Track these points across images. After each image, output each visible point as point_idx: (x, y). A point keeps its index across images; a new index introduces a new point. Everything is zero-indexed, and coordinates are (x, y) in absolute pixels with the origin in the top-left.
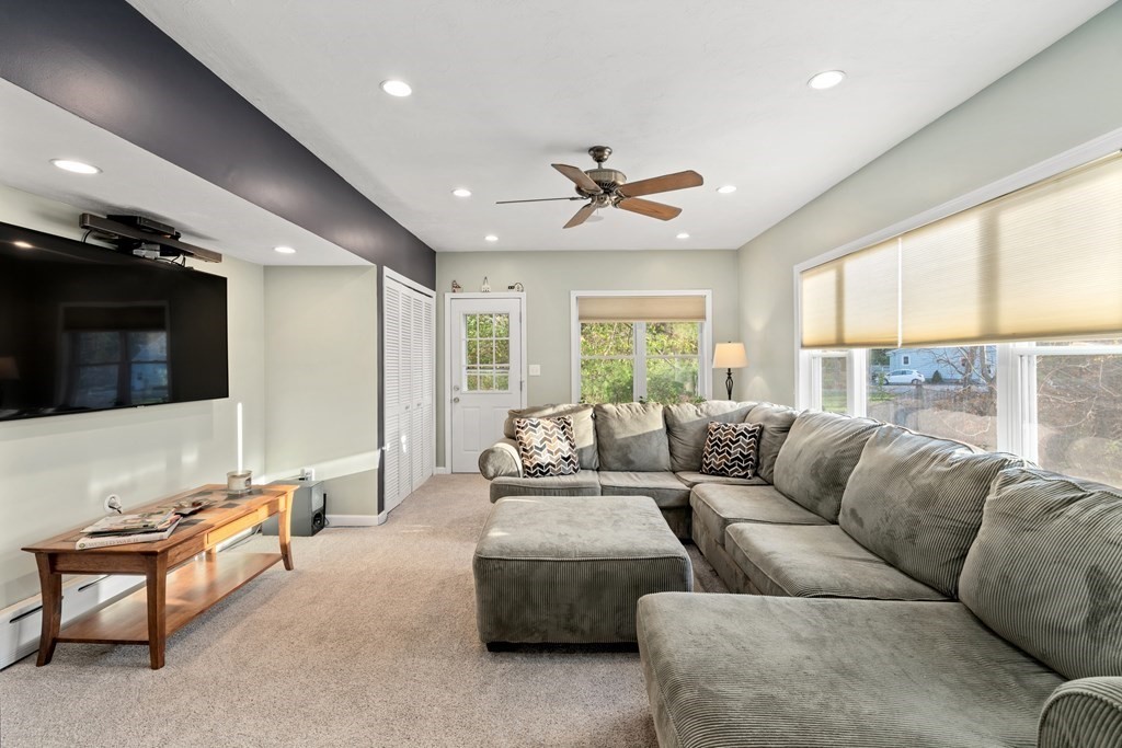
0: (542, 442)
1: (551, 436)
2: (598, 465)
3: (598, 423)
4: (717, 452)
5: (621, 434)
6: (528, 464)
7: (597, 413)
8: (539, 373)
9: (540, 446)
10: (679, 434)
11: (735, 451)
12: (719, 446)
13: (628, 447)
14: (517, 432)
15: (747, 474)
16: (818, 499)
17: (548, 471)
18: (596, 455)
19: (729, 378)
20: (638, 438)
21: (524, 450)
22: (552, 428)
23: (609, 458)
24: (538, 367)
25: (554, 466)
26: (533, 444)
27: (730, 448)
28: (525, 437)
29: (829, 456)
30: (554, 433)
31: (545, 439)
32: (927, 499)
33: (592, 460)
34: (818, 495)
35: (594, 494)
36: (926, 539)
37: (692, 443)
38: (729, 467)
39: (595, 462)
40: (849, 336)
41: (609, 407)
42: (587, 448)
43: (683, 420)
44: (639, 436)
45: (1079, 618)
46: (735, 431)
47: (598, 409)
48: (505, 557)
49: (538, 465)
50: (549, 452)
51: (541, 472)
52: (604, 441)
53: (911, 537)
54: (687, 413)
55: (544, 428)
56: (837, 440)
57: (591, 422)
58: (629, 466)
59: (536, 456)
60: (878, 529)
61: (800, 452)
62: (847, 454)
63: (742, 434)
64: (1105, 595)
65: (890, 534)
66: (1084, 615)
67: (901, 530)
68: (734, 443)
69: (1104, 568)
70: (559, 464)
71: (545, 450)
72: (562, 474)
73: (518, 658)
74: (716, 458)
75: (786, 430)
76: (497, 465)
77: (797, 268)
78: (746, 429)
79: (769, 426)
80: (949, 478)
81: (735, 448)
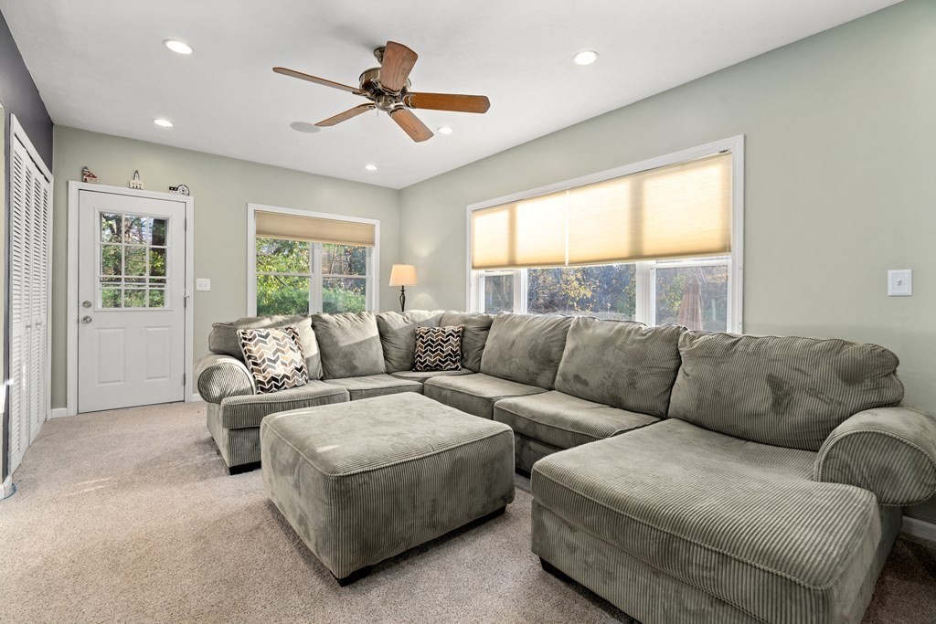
0: (274, 354)
1: (284, 346)
2: (322, 374)
3: (319, 333)
4: (431, 351)
5: (344, 342)
6: (261, 379)
7: (316, 323)
8: (208, 288)
9: (273, 359)
10: (392, 340)
11: (447, 349)
12: (432, 347)
13: (352, 353)
14: (244, 345)
15: (458, 367)
16: (537, 374)
17: (283, 384)
18: (320, 364)
19: (403, 294)
20: (359, 344)
21: (254, 364)
22: (283, 339)
23: (335, 366)
24: (208, 281)
25: (288, 378)
26: (265, 357)
27: (443, 346)
28: (254, 349)
29: (541, 341)
30: (286, 344)
31: (278, 350)
32: (639, 358)
33: (317, 369)
34: (536, 371)
35: (344, 400)
36: (643, 384)
37: (403, 346)
38: (443, 363)
39: (320, 372)
40: (520, 258)
41: (326, 316)
42: (312, 357)
43: (395, 327)
44: (361, 342)
45: (767, 405)
46: (444, 333)
47: (316, 318)
48: (366, 469)
49: (273, 379)
50: (283, 364)
51: (276, 386)
52: (328, 350)
53: (632, 384)
54: (396, 320)
55: (274, 338)
56: (543, 330)
57: (312, 333)
58: (353, 373)
59: (269, 369)
60: (603, 384)
61: (514, 342)
62: (554, 339)
63: (451, 334)
64: (781, 388)
65: (614, 385)
66: (770, 401)
67: (623, 382)
68: (445, 342)
69: (776, 374)
70: (293, 376)
71: (279, 362)
72: (296, 386)
73: (381, 578)
74: (431, 357)
75: (487, 328)
76: (224, 383)
77: (470, 208)
78: (453, 331)
79: (470, 327)
80: (648, 343)
81: (447, 346)
